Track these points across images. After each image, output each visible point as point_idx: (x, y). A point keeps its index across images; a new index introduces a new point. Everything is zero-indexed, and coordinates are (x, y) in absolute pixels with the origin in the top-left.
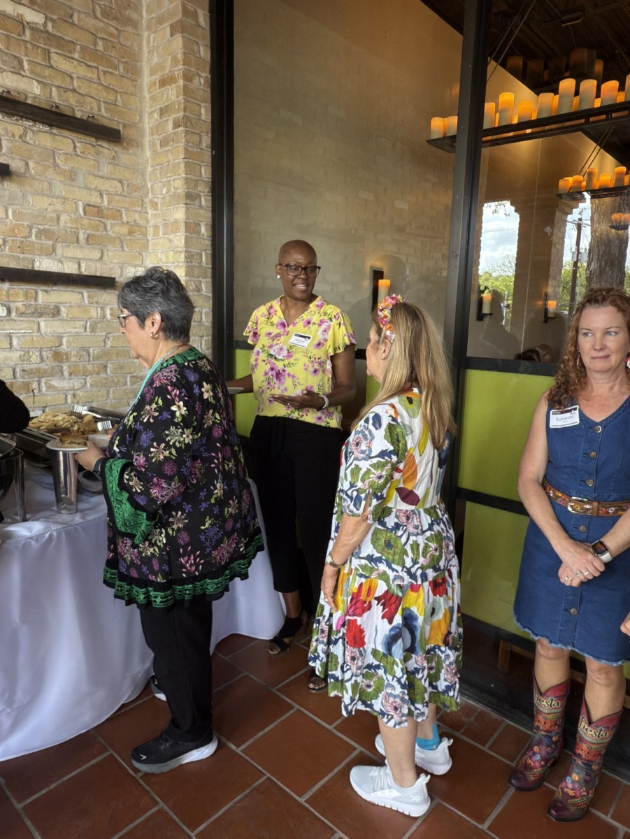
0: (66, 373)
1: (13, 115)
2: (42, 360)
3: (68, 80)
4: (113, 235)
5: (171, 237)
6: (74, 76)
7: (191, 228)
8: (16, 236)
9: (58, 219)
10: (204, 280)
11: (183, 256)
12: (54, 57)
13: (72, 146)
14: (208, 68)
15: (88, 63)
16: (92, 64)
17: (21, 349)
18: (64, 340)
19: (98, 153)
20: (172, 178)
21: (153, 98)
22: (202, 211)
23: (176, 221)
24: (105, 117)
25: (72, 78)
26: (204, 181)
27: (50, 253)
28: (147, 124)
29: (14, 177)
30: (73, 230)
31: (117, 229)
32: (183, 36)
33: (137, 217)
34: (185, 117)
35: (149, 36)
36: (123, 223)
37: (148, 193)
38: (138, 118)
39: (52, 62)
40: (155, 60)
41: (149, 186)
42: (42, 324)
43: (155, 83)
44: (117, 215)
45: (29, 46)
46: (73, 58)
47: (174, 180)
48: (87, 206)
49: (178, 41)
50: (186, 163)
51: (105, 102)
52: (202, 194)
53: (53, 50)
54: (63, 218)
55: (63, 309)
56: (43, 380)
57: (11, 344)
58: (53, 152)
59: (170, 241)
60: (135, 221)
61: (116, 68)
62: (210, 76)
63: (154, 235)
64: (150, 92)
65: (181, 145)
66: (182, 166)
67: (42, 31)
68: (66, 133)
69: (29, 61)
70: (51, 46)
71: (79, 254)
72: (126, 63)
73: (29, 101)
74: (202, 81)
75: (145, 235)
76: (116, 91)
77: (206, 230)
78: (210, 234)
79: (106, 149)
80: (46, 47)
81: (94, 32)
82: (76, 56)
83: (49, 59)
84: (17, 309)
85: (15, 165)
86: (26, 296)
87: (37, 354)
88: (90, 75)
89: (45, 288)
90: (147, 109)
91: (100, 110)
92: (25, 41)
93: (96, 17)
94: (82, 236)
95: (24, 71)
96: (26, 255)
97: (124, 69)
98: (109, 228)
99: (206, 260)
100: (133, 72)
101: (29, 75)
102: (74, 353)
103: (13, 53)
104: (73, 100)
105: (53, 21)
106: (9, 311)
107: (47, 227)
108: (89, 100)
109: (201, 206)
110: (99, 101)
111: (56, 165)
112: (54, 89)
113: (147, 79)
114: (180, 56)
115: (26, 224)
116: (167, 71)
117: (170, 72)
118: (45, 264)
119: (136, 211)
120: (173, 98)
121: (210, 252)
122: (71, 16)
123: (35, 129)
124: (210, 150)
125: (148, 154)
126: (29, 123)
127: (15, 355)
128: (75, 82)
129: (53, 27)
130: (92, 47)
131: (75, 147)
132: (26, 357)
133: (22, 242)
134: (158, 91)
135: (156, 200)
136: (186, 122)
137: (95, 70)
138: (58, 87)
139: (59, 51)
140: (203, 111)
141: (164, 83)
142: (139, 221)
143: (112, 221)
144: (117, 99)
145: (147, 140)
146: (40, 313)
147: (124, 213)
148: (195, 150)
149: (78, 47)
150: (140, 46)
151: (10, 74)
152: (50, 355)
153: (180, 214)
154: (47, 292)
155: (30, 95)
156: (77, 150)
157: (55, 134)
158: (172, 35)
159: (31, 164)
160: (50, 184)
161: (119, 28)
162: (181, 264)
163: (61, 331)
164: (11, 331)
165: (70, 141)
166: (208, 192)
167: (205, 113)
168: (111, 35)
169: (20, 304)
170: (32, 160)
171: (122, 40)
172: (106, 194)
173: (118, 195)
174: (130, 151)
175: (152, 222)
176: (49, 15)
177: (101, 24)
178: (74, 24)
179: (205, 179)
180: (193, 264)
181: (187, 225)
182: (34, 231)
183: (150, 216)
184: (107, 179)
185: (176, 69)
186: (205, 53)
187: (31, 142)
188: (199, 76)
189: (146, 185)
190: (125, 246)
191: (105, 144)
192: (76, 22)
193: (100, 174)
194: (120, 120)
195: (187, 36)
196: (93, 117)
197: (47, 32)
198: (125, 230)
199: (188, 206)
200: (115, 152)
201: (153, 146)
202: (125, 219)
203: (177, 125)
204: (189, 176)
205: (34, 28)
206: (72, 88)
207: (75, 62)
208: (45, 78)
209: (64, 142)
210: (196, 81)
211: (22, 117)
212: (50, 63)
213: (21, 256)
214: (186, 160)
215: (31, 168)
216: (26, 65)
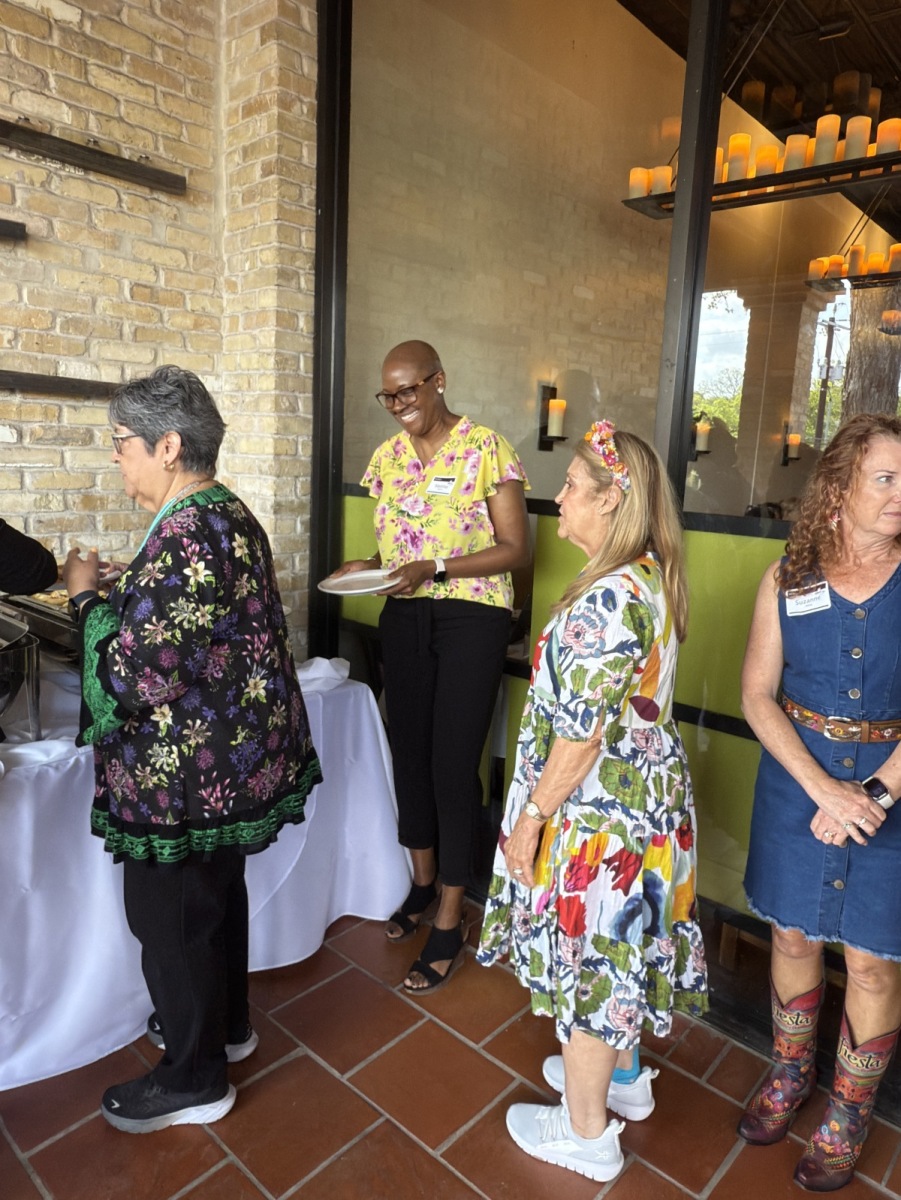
0: (100, 527)
1: (32, 153)
2: (66, 507)
3: (112, 104)
4: (173, 329)
5: (256, 332)
6: (121, 98)
7: (285, 319)
8: (33, 328)
9: (94, 303)
10: (301, 395)
11: (272, 360)
12: (94, 71)
13: (117, 200)
14: (314, 90)
15: (141, 80)
16: (147, 82)
17: (37, 490)
18: (99, 479)
19: (153, 210)
20: (259, 248)
21: (234, 133)
22: (300, 297)
23: (264, 310)
24: (164, 158)
25: (117, 101)
26: (305, 254)
27: (82, 352)
28: (225, 169)
29: (31, 242)
30: (115, 320)
31: (178, 320)
32: (279, 45)
33: (206, 303)
34: (280, 161)
35: (229, 43)
36: (187, 311)
37: (223, 269)
38: (211, 160)
39: (90, 77)
40: (238, 77)
41: (225, 258)
42: (68, 455)
43: (236, 110)
44: (178, 300)
45: (57, 53)
46: (120, 73)
47: (262, 250)
48: (136, 285)
49: (272, 50)
50: (280, 227)
51: (166, 138)
52: (301, 272)
53: (91, 61)
54: (102, 303)
55: (97, 434)
56: (68, 536)
57: (22, 483)
58: (88, 206)
59: (254, 338)
60: (203, 309)
61: (181, 87)
62: (316, 102)
63: (231, 330)
64: (229, 124)
65: (273, 200)
66: (274, 230)
67: (76, 33)
68: (109, 181)
69: (56, 75)
70: (89, 55)
71: (123, 355)
72: (195, 81)
73: (56, 134)
74: (305, 109)
75: (217, 329)
76: (181, 122)
77: (307, 323)
78: (311, 328)
79: (165, 203)
80: (82, 56)
81: (151, 36)
82: (125, 69)
83: (86, 73)
84: (32, 433)
85: (34, 225)
86: (45, 414)
87: (60, 498)
88: (142, 97)
89: (71, 402)
90: (224, 146)
91: (157, 148)
92: (51, 47)
93: (154, 15)
94: (127, 329)
95: (50, 90)
96: (46, 355)
97: (193, 90)
98: (166, 317)
99: (305, 366)
100: (205, 93)
101: (56, 96)
102: (112, 497)
103: (36, 65)
104: (117, 132)
105: (91, 18)
106: (21, 436)
107: (78, 315)
108: (144, 133)
109: (299, 289)
110: (156, 135)
111: (92, 226)
112: (92, 117)
113: (225, 104)
114: (274, 73)
115: (47, 310)
116: (254, 93)
117: (259, 95)
118: (73, 369)
119: (206, 295)
120: (263, 132)
121: (310, 355)
122: (119, 13)
123: (62, 173)
124: (314, 208)
125: (225, 212)
126: (54, 166)
127: (28, 499)
128: (122, 108)
129: (92, 28)
130: (148, 58)
131: (120, 200)
132: (43, 502)
133: (41, 336)
134: (241, 121)
135: (234, 279)
136: (281, 168)
137: (151, 91)
138: (97, 114)
139: (100, 63)
140: (305, 152)
141: (249, 110)
142: (209, 308)
143: (171, 309)
144: (181, 134)
145: (223, 193)
146: (64, 438)
147: (188, 297)
148: (294, 208)
149: (128, 57)
150: (216, 56)
151: (29, 93)
152: (77, 501)
153: (269, 300)
154: (75, 408)
155: (57, 125)
156: (124, 205)
157: (91, 181)
158: (263, 42)
159: (57, 224)
160: (83, 254)
161: (187, 31)
162: (268, 372)
163: (94, 465)
164: (23, 465)
165: (113, 192)
166: (310, 269)
167: (308, 155)
168: (175, 40)
169: (36, 426)
170: (58, 219)
171: (190, 49)
172: (163, 269)
173: (181, 271)
174: (200, 208)
175: (228, 312)
176: (87, 10)
177: (162, 26)
178: (121, 24)
179: (306, 250)
180: (287, 371)
181: (279, 315)
182: (58, 320)
183: (225, 304)
184: (166, 247)
185: (268, 91)
186: (310, 68)
187: (58, 192)
188: (301, 101)
189: (219, 258)
190: (189, 345)
191: (163, 198)
192: (125, 20)
193: (155, 240)
194: (185, 164)
195: (284, 43)
196: (147, 158)
197: (84, 34)
198: (189, 322)
199: (281, 288)
200: (178, 209)
201: (231, 201)
202: (189, 307)
203: (266, 172)
204: (283, 246)
205: (65, 29)
206: (117, 115)
207: (123, 79)
208: (78, 100)
209: (105, 192)
210: (296, 108)
211: (45, 156)
212: (86, 78)
213: (40, 356)
214: (279, 222)
215: (56, 230)
216: (52, 81)
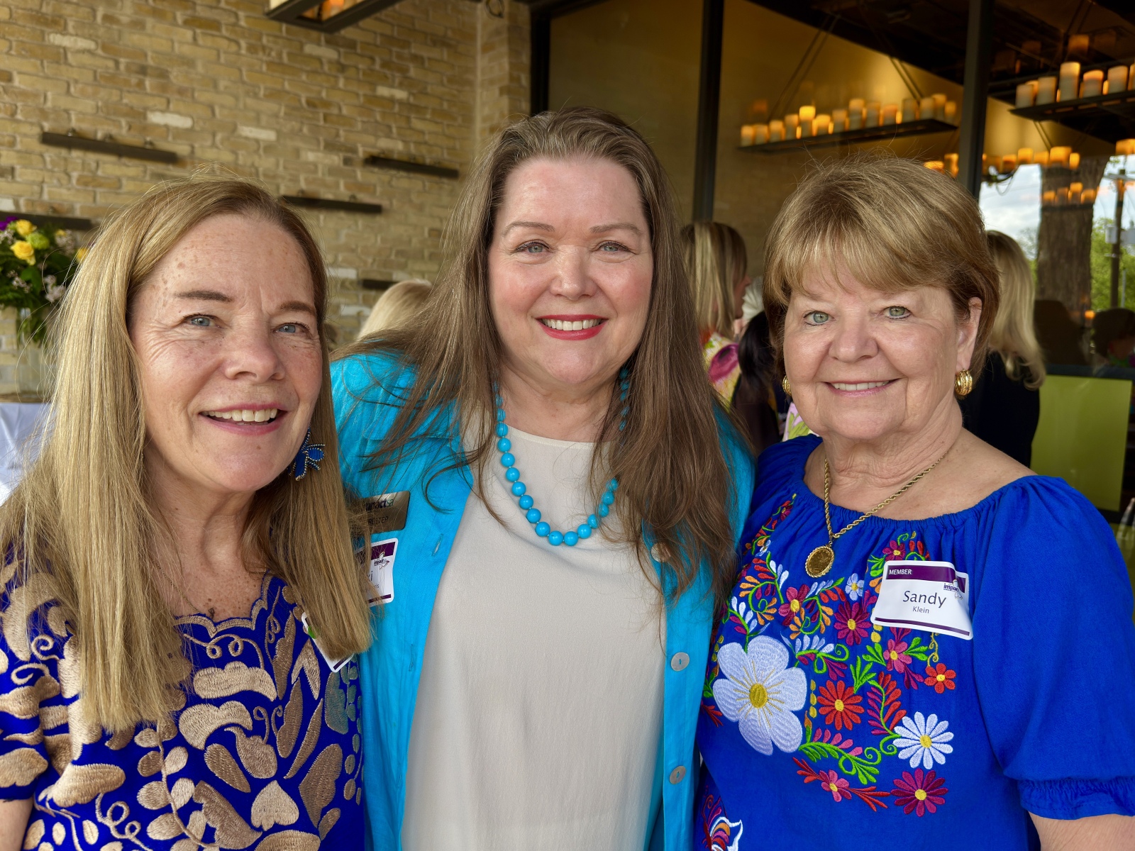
1: (384, 168)
3: (422, 135)
8: (382, 256)
9: (410, 241)
12: (413, 121)
15: (436, 121)
16: (439, 121)
19: (441, 188)
25: (425, 134)
27: (403, 267)
29: (383, 213)
30: (420, 249)
32: (509, 97)
35: (482, 93)
39: (412, 124)
43: (485, 129)
45: (397, 116)
46: (425, 119)
51: (447, 148)
53: (413, 116)
54: (414, 241)
58: (409, 191)
61: (456, 120)
64: (480, 137)
67: (406, 104)
68: (418, 176)
69: (396, 126)
70: (411, 113)
72: (464, 115)
73: (395, 156)
76: (455, 138)
79: (447, 183)
80: (408, 115)
81: (441, 96)
82: (428, 117)
83: (410, 122)
88: (436, 129)
90: (478, 148)
91: (443, 155)
92: (394, 113)
93: (443, 85)
95: (393, 134)
96: (387, 270)
97: (462, 120)
101: (396, 137)
103: (387, 124)
104: (424, 150)
105: (414, 94)
107: (402, 248)
108: (436, 148)
110: (443, 148)
112: (412, 144)
115: (388, 246)
116: (495, 120)
117: (498, 121)
122: (426, 88)
123: (397, 175)
126: (395, 173)
128: (426, 137)
129: (413, 99)
130: (440, 108)
131: (425, 186)
134: (487, 135)
137: (442, 125)
138: (415, 142)
139: (417, 116)
141: (492, 130)
144: (455, 145)
149: (430, 110)
150: (475, 101)
151: (384, 138)
155: (396, 152)
157: (410, 177)
158: (500, 95)
160: (406, 216)
161: (460, 89)
165: (421, 182)
168: (453, 96)
170: (395, 199)
171: (461, 98)
176: (411, 91)
177: (447, 90)
178: (427, 94)
182: (393, 251)
187: (395, 186)
191: (445, 180)
192: (429, 91)
193: (441, 204)
194: (457, 161)
195: (512, 95)
196: (438, 161)
197: (409, 103)
200: (453, 185)
206: (424, 141)
207: (427, 122)
208: (406, 137)
211: (389, 169)
215: (394, 204)
216: (394, 130)
